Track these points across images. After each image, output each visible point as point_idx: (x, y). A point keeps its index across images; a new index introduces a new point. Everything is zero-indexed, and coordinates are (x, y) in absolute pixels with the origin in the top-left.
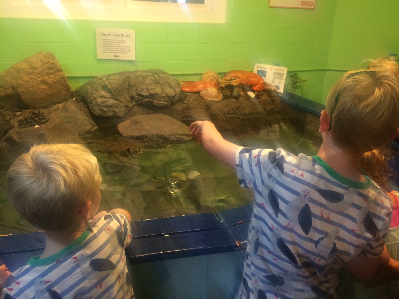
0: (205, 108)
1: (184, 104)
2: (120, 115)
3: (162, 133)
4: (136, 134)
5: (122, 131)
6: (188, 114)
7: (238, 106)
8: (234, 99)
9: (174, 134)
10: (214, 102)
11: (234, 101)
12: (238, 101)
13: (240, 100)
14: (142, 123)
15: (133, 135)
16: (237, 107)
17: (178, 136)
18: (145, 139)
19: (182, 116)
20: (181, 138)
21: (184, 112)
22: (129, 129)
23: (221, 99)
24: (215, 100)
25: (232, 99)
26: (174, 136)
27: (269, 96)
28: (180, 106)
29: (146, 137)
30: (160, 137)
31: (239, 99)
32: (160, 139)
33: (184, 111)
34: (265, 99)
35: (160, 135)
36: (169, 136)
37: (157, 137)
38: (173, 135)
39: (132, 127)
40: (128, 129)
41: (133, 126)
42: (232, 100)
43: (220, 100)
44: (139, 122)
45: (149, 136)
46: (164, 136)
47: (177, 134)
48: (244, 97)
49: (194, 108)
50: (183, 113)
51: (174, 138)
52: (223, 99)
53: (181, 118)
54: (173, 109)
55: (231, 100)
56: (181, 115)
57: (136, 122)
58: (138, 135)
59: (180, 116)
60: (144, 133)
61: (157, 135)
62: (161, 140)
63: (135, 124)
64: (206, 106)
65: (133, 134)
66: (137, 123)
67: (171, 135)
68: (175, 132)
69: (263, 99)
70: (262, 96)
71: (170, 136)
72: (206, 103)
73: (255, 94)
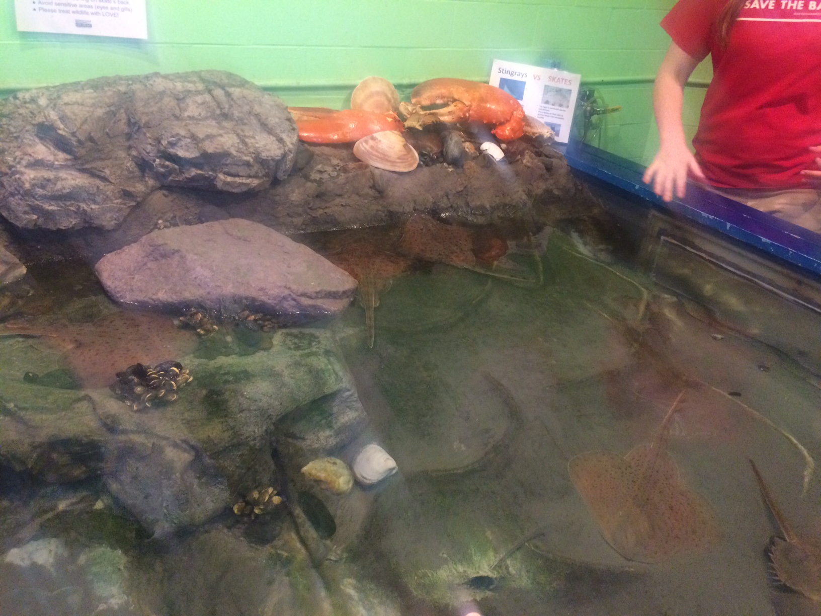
0: (371, 192)
1: (309, 184)
2: (104, 223)
3: (253, 293)
4: (163, 296)
5: (113, 286)
6: (321, 212)
7: (462, 188)
8: (449, 164)
9: (294, 296)
10: (395, 176)
11: (450, 170)
12: (460, 170)
13: (465, 167)
14: (182, 257)
15: (153, 299)
16: (460, 189)
17: (306, 302)
18: (196, 313)
19: (304, 221)
20: (314, 307)
21: (309, 208)
22: (137, 277)
23: (415, 166)
24: (397, 169)
25: (445, 165)
26: (294, 300)
27: (539, 154)
28: (297, 191)
29: (201, 306)
30: (247, 307)
31: (462, 166)
32: (247, 312)
33: (309, 204)
34: (529, 164)
35: (246, 298)
36: (275, 302)
37: (236, 306)
38: (289, 299)
39: (149, 269)
40: (133, 278)
41: (150, 265)
42: (446, 168)
43: (411, 169)
44: (173, 254)
45: (208, 302)
46: (260, 301)
47: (304, 295)
48: (474, 158)
49: (340, 196)
50: (309, 211)
51: (293, 307)
52: (419, 165)
53: (303, 224)
54: (278, 198)
55: (442, 167)
56: (300, 215)
57: (160, 254)
58: (170, 300)
59: (298, 221)
60: (190, 294)
61: (237, 300)
62: (252, 317)
63: (156, 259)
64: (373, 187)
65: (154, 297)
66: (164, 256)
67: (284, 298)
68: (294, 287)
69: (526, 166)
70: (522, 153)
71: (280, 301)
72: (373, 179)
73: (503, 151)
